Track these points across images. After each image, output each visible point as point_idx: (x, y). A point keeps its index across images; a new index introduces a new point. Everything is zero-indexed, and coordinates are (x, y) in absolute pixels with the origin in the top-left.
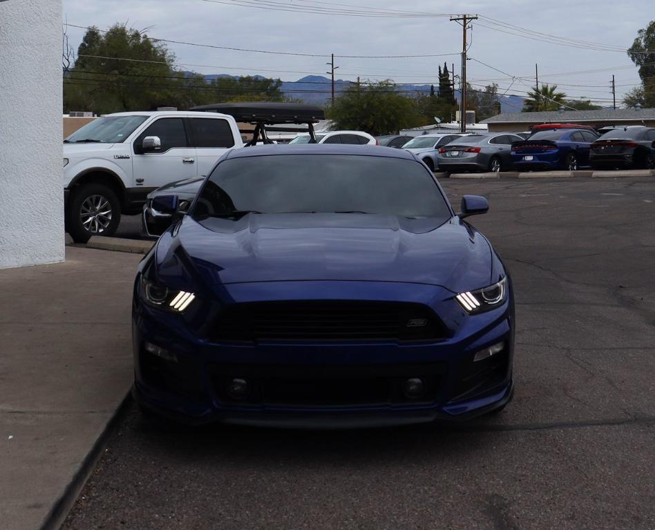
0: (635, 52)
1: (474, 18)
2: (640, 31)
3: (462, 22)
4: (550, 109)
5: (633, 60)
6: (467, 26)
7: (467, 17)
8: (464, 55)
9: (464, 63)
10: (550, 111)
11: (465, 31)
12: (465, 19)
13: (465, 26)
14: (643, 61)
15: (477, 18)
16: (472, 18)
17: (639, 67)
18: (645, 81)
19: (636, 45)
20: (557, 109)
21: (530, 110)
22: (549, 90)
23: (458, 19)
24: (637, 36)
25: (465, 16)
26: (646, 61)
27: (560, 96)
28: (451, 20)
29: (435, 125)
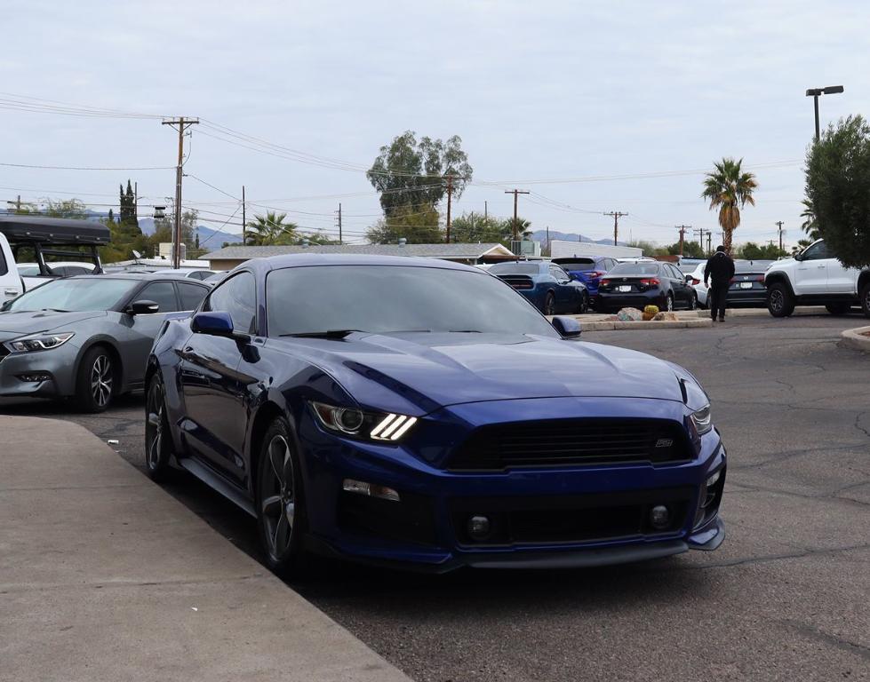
0: (375, 174)
1: (195, 122)
2: (383, 148)
3: (178, 126)
4: (279, 243)
5: (374, 185)
6: (185, 132)
7: (185, 120)
8: (179, 170)
9: (179, 181)
10: (279, 245)
11: (181, 138)
12: (182, 123)
13: (181, 132)
14: (385, 187)
15: (198, 122)
16: (192, 123)
17: (380, 194)
18: (388, 212)
19: (378, 166)
20: (287, 242)
21: (251, 244)
22: (276, 219)
23: (174, 123)
24: (379, 154)
25: (182, 119)
26: (389, 186)
27: (290, 227)
28: (163, 123)
29: (133, 261)
